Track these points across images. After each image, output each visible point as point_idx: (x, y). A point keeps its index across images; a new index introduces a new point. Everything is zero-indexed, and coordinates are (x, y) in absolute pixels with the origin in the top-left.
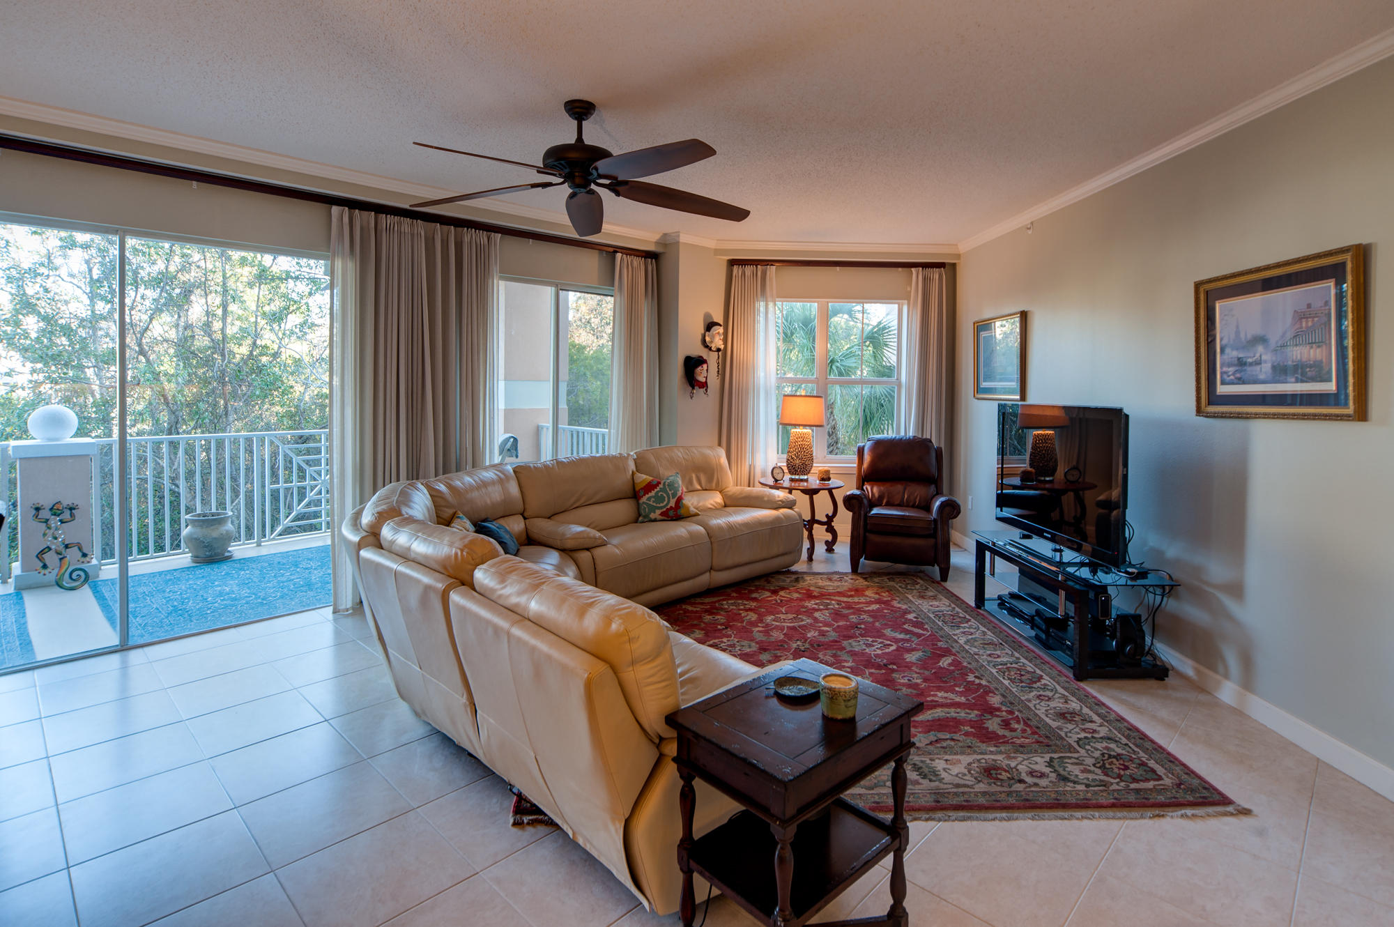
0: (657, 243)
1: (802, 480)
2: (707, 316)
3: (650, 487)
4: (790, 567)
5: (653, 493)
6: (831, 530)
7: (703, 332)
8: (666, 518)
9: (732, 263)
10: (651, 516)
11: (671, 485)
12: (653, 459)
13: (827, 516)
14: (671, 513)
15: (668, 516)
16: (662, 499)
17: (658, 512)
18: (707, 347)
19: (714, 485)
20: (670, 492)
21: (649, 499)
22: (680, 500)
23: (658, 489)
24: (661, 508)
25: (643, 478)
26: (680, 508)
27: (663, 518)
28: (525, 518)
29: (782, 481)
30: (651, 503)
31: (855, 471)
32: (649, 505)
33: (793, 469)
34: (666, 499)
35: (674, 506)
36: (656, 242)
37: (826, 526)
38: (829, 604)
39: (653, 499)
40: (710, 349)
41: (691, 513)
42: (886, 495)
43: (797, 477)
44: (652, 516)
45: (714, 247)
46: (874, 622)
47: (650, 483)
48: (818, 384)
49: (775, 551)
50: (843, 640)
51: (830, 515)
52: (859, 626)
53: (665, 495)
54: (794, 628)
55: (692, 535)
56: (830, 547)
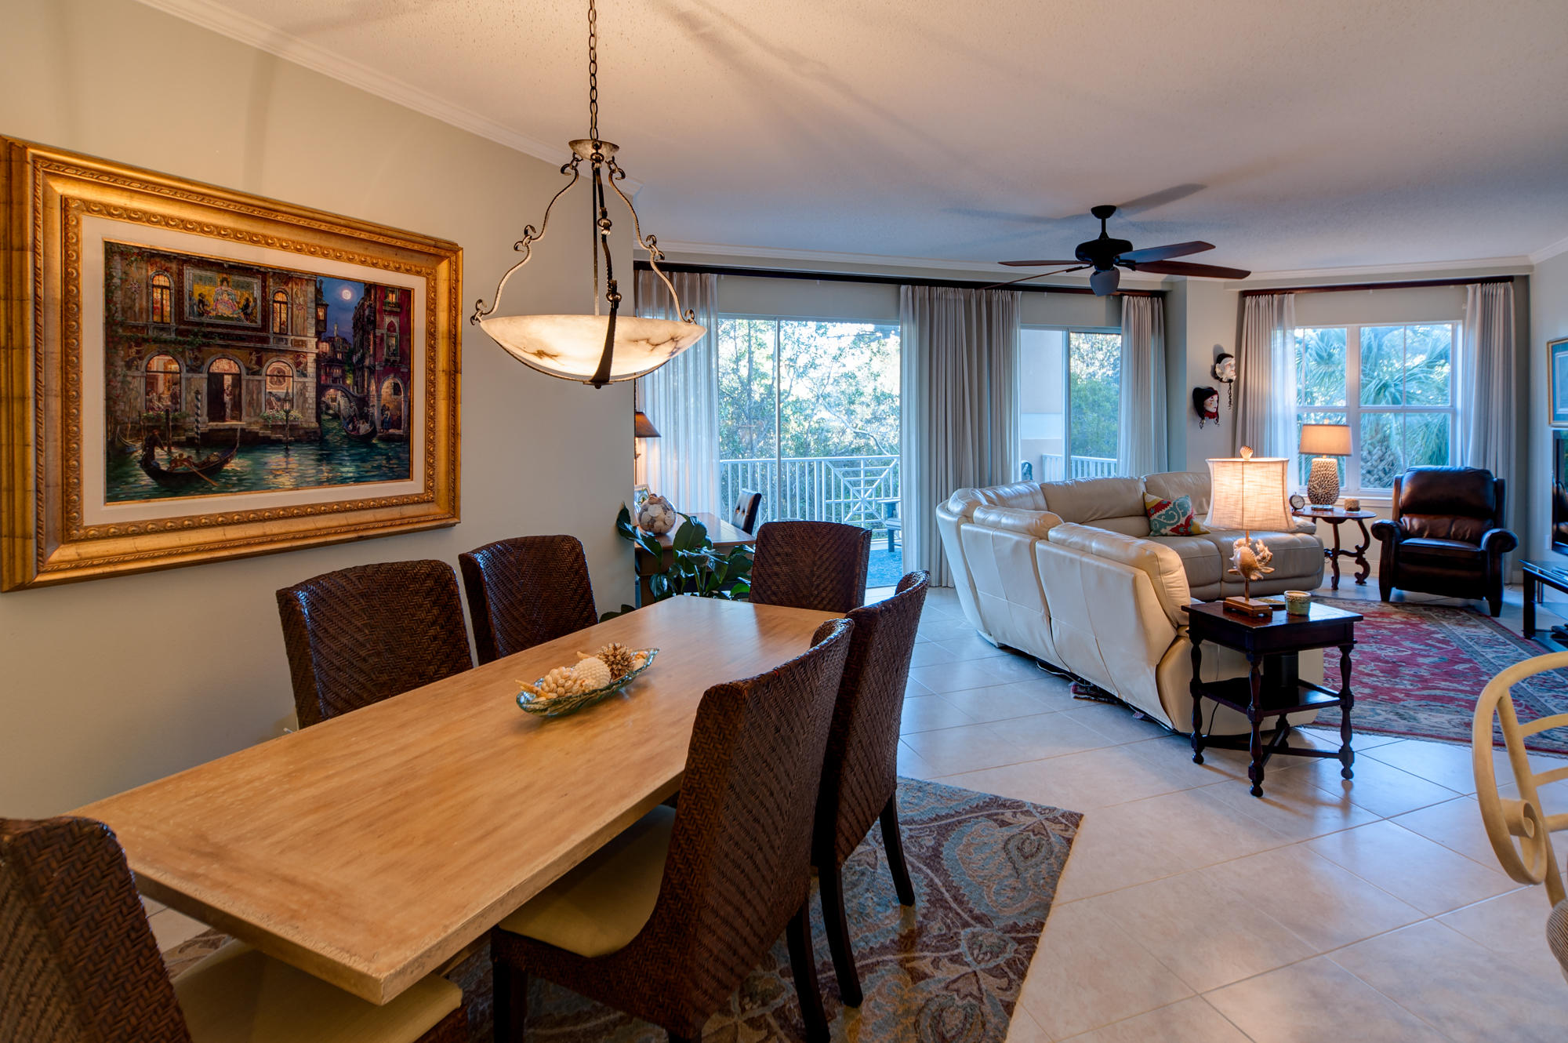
0: (1163, 283)
1: (1326, 510)
3: (1160, 506)
5: (1163, 512)
6: (1361, 561)
7: (1213, 364)
8: (1177, 534)
9: (1245, 295)
11: (1181, 506)
12: (1162, 483)
13: (1357, 547)
14: (1181, 530)
15: (1179, 532)
16: (1173, 517)
17: (1169, 528)
18: (1217, 378)
20: (1180, 512)
21: (1160, 516)
22: (1189, 519)
23: (1168, 508)
24: (1169, 525)
25: (1153, 499)
26: (1190, 525)
27: (1174, 533)
29: (1303, 509)
30: (1162, 520)
31: (1391, 505)
32: (1160, 522)
33: (1314, 498)
34: (1177, 517)
35: (1184, 523)
37: (1356, 558)
39: (1164, 516)
40: (1221, 380)
41: (1202, 531)
42: (1428, 527)
43: (1320, 506)
44: (1163, 531)
47: (1160, 503)
48: (1348, 413)
49: (1291, 572)
51: (1361, 546)
53: (1175, 514)
55: (1203, 549)
56: (1361, 579)
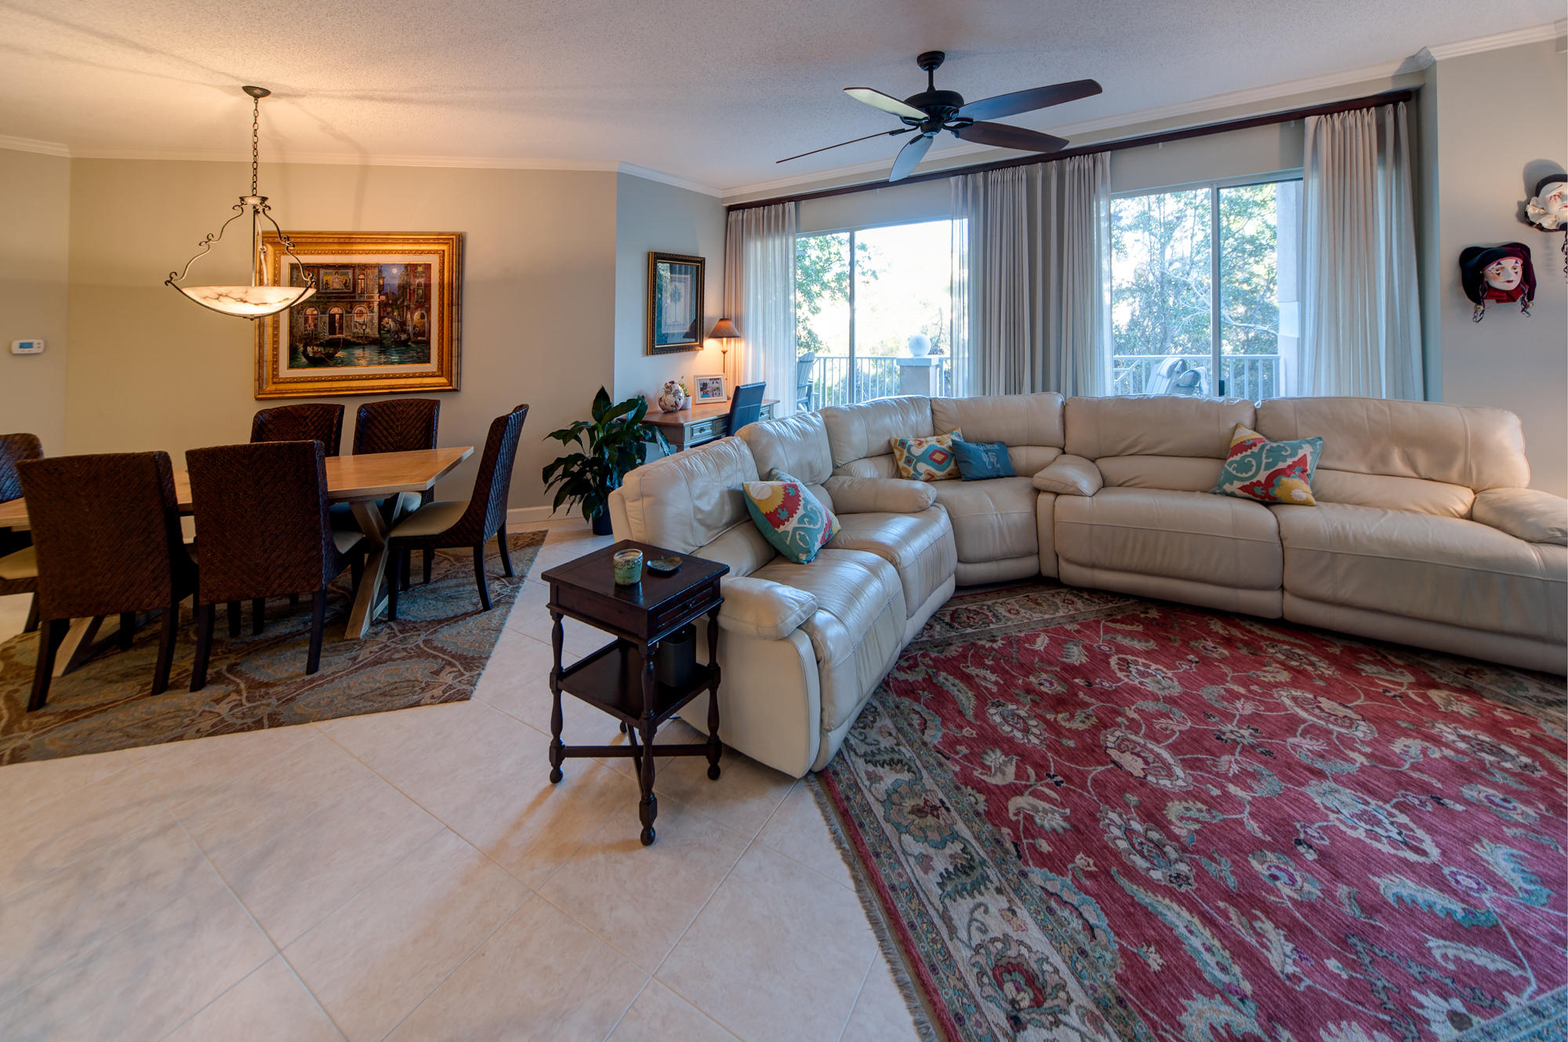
5: (1237, 457)
7: (1524, 200)
8: (1251, 496)
11: (1274, 451)
14: (1258, 490)
15: (1254, 495)
16: (1248, 467)
17: (1237, 484)
18: (1531, 224)
20: (1264, 461)
22: (1277, 474)
24: (1241, 479)
26: (1272, 485)
27: (1246, 495)
28: (1063, 453)
30: (1231, 470)
32: (1227, 472)
34: (1254, 469)
35: (1263, 481)
39: (1235, 465)
40: (1541, 228)
41: (1297, 499)
44: (1227, 487)
53: (1254, 463)
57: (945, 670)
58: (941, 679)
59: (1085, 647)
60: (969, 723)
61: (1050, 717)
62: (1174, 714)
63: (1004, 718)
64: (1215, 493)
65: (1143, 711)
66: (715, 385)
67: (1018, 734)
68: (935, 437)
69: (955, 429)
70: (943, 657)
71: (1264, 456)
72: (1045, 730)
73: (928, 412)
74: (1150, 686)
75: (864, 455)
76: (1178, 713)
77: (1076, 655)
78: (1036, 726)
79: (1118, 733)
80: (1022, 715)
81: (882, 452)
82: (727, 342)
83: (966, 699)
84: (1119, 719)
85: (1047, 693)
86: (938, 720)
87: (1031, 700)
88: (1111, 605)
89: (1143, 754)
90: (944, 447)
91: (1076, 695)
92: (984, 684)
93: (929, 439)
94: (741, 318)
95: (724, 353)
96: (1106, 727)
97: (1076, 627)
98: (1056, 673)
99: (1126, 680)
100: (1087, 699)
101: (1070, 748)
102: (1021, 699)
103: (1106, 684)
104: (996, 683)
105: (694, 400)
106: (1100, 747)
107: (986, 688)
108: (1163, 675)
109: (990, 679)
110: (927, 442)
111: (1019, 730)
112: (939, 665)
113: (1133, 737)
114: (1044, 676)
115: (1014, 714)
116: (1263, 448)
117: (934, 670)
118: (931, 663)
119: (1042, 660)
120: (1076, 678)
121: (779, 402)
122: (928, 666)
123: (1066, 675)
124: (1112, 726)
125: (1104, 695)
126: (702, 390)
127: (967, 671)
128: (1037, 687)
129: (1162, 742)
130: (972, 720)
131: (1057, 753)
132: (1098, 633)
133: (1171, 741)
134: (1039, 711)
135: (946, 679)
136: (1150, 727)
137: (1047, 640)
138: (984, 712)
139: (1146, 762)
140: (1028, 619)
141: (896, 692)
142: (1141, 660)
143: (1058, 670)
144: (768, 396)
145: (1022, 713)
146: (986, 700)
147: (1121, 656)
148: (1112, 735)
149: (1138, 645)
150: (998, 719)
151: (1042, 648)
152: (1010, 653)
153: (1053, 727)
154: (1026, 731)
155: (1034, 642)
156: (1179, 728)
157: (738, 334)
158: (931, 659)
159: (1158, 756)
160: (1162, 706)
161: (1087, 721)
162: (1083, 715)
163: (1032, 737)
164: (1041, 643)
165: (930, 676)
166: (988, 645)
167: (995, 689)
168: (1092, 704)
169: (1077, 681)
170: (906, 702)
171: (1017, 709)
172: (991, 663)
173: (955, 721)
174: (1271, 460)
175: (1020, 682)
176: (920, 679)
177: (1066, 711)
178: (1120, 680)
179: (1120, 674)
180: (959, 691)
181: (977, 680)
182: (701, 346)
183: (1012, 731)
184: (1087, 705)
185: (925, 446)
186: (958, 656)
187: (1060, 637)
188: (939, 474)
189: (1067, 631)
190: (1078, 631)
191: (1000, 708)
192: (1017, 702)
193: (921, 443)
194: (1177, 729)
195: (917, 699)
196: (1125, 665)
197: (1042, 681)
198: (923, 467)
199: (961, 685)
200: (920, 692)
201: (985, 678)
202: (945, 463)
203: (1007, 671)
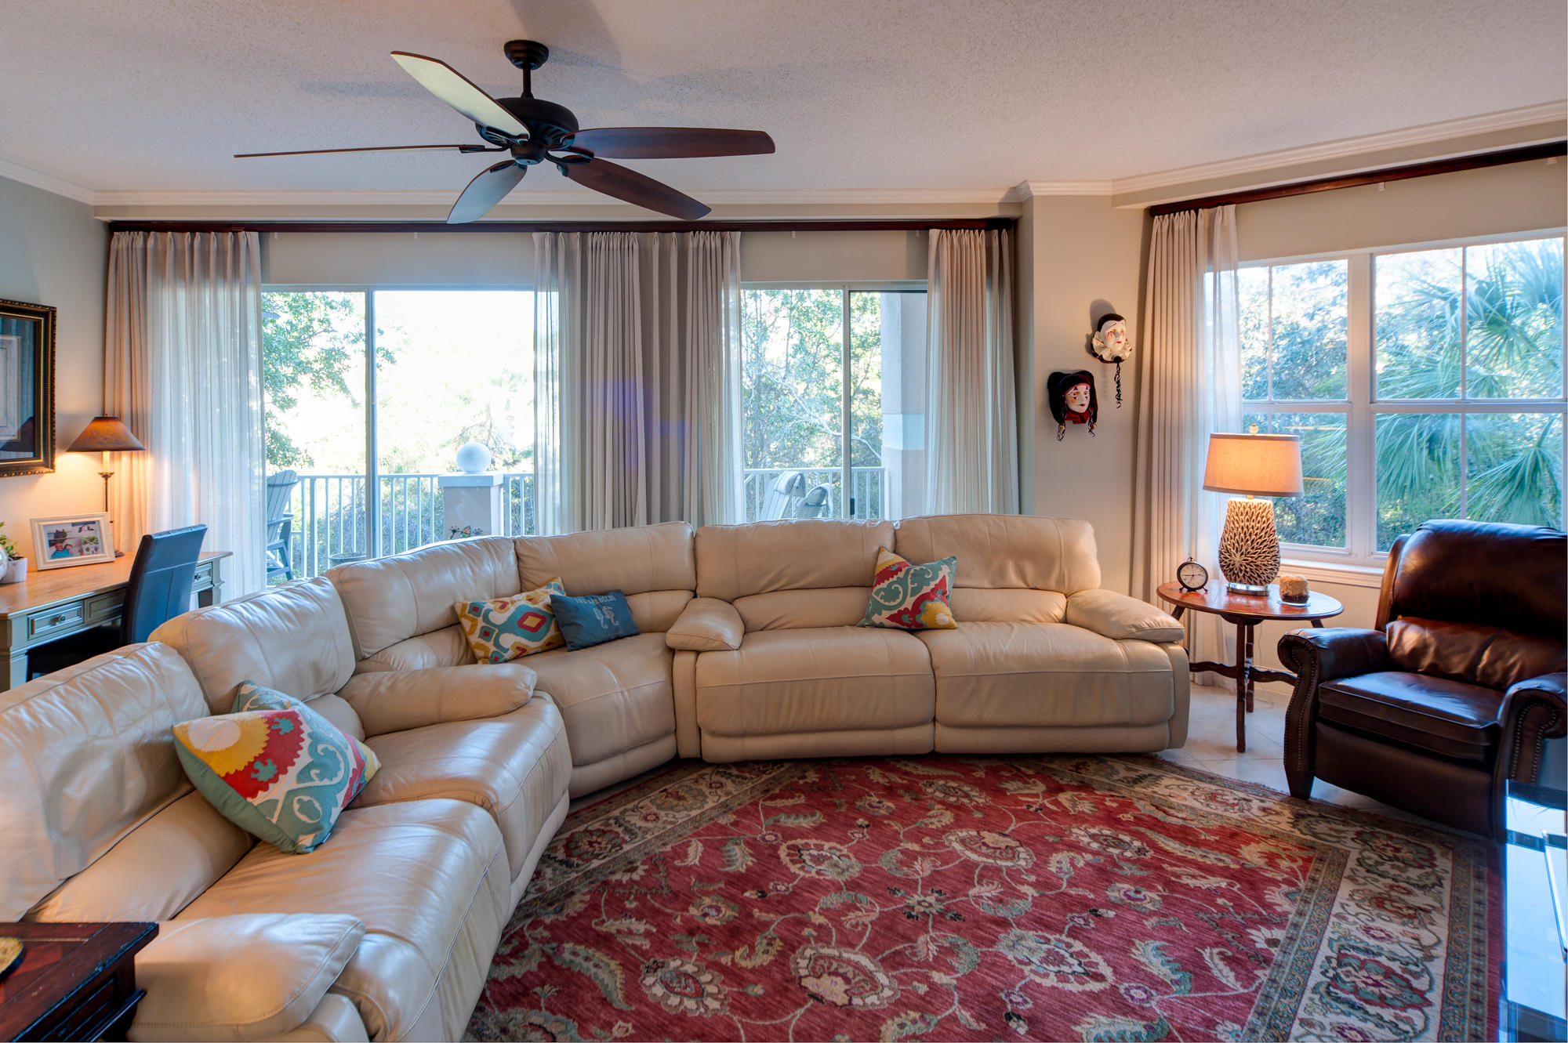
0: (1002, 205)
2: (1096, 306)
3: (888, 573)
4: (1158, 751)
5: (884, 585)
7: (1090, 332)
8: (898, 625)
9: (1154, 212)
10: (873, 618)
11: (918, 575)
12: (925, 532)
14: (906, 619)
15: (902, 623)
16: (895, 594)
17: (886, 614)
18: (1095, 355)
19: (1052, 583)
20: (910, 586)
21: (878, 592)
23: (895, 578)
24: (889, 608)
25: (889, 558)
26: (919, 612)
27: (894, 624)
28: (695, 596)
29: (1201, 592)
30: (878, 599)
33: (1231, 568)
34: (901, 596)
35: (911, 608)
36: (1000, 204)
38: (1119, 843)
39: (882, 593)
40: (1101, 359)
41: (941, 623)
42: (1432, 650)
44: (876, 619)
45: (1111, 194)
46: (1152, 914)
47: (892, 566)
48: (1350, 412)
49: (1093, 716)
50: (1018, 925)
52: (1101, 911)
53: (900, 589)
54: (968, 867)
55: (895, 660)
57: (571, 938)
58: (567, 956)
59: (747, 843)
60: (622, 1015)
61: (726, 960)
62: (861, 902)
63: (667, 986)
64: (864, 626)
65: (828, 909)
66: (86, 534)
67: (690, 1004)
68: (524, 594)
69: (551, 580)
70: (564, 919)
71: (909, 581)
72: (723, 982)
73: (512, 558)
74: (830, 874)
75: (411, 633)
76: (864, 899)
77: (740, 859)
78: (711, 982)
79: (809, 952)
80: (690, 972)
81: (441, 624)
82: (112, 458)
83: (608, 975)
84: (807, 931)
85: (715, 926)
86: (573, 1027)
87: (698, 943)
88: (765, 777)
89: (841, 971)
90: (540, 606)
91: (750, 915)
92: (630, 942)
93: (516, 597)
94: (144, 416)
95: (106, 476)
96: (793, 949)
97: (733, 818)
98: (720, 893)
99: (802, 874)
100: (765, 917)
101: (758, 998)
102: (685, 947)
103: (781, 887)
104: (647, 934)
105: (33, 561)
106: (792, 980)
107: (635, 947)
108: (838, 853)
109: (636, 930)
110: (513, 602)
111: (689, 997)
112: (562, 932)
113: (826, 951)
114: (707, 901)
115: (680, 974)
116: (907, 572)
117: (554, 945)
118: (546, 934)
119: (700, 879)
120: (746, 891)
121: (231, 554)
122: (543, 941)
123: (734, 891)
124: (800, 943)
125: (783, 904)
126: (51, 544)
127: (603, 929)
128: (700, 920)
129: (856, 945)
130: (623, 1006)
131: (746, 1012)
132: (758, 818)
133: (865, 940)
134: (710, 957)
135: (575, 953)
136: (840, 929)
137: (700, 846)
138: (638, 988)
139: (847, 981)
140: (671, 823)
141: (498, 1003)
142: (812, 842)
143: (722, 885)
144: (210, 546)
145: (690, 968)
146: (637, 967)
147: (790, 843)
148: (804, 958)
149: (805, 823)
150: (659, 990)
151: (697, 861)
152: (657, 880)
153: (732, 974)
154: (699, 994)
155: (686, 855)
156: (870, 919)
157: (138, 444)
158: (546, 927)
159: (857, 966)
160: (846, 896)
161: (770, 948)
162: (765, 942)
163: (709, 1001)
164: (695, 854)
165: (548, 957)
166: (625, 878)
167: (646, 944)
168: (772, 922)
169: (747, 894)
170: (517, 1014)
171: (682, 965)
172: (634, 904)
173: (599, 1019)
174: (916, 585)
175: (678, 920)
176: (534, 967)
177: (744, 943)
178: (795, 876)
179: (794, 869)
180: (597, 966)
181: (619, 939)
182: (50, 464)
183: (681, 1002)
184: (765, 925)
185: (512, 609)
186: (586, 909)
187: (716, 838)
188: (533, 645)
189: (722, 827)
190: (735, 824)
191: (659, 973)
192: (680, 954)
193: (504, 606)
194: (867, 920)
195: (534, 1005)
196: (796, 852)
197: (706, 910)
198: (509, 640)
199: (598, 954)
200: (538, 989)
201: (630, 932)
202: (543, 628)
203: (658, 912)
